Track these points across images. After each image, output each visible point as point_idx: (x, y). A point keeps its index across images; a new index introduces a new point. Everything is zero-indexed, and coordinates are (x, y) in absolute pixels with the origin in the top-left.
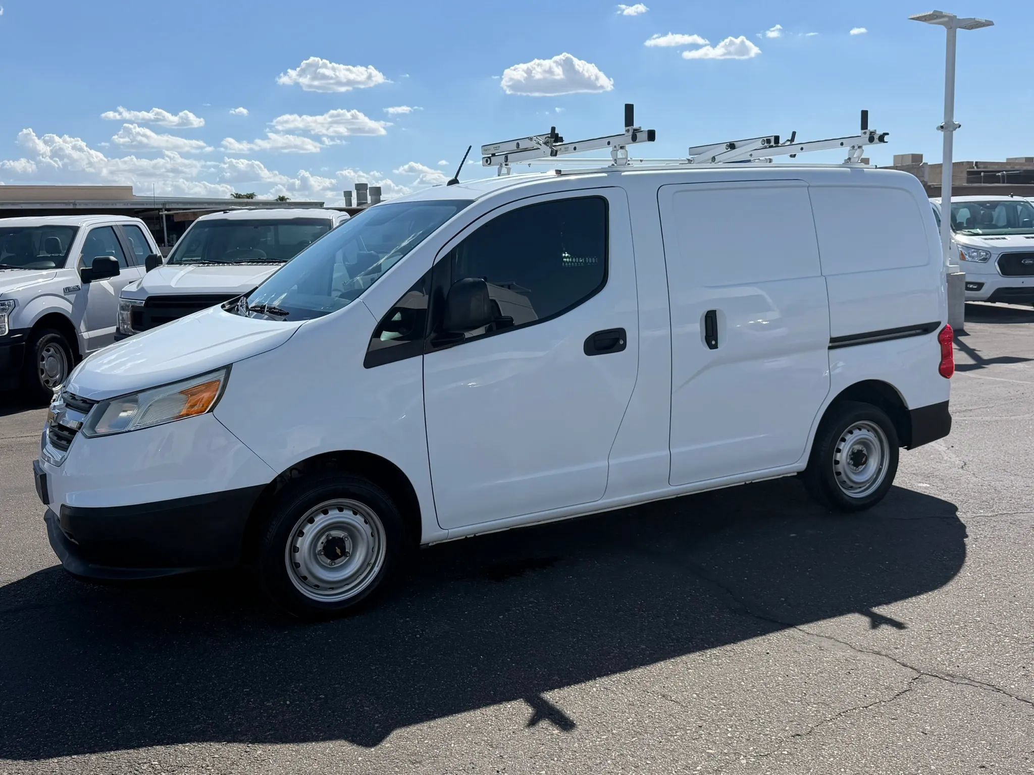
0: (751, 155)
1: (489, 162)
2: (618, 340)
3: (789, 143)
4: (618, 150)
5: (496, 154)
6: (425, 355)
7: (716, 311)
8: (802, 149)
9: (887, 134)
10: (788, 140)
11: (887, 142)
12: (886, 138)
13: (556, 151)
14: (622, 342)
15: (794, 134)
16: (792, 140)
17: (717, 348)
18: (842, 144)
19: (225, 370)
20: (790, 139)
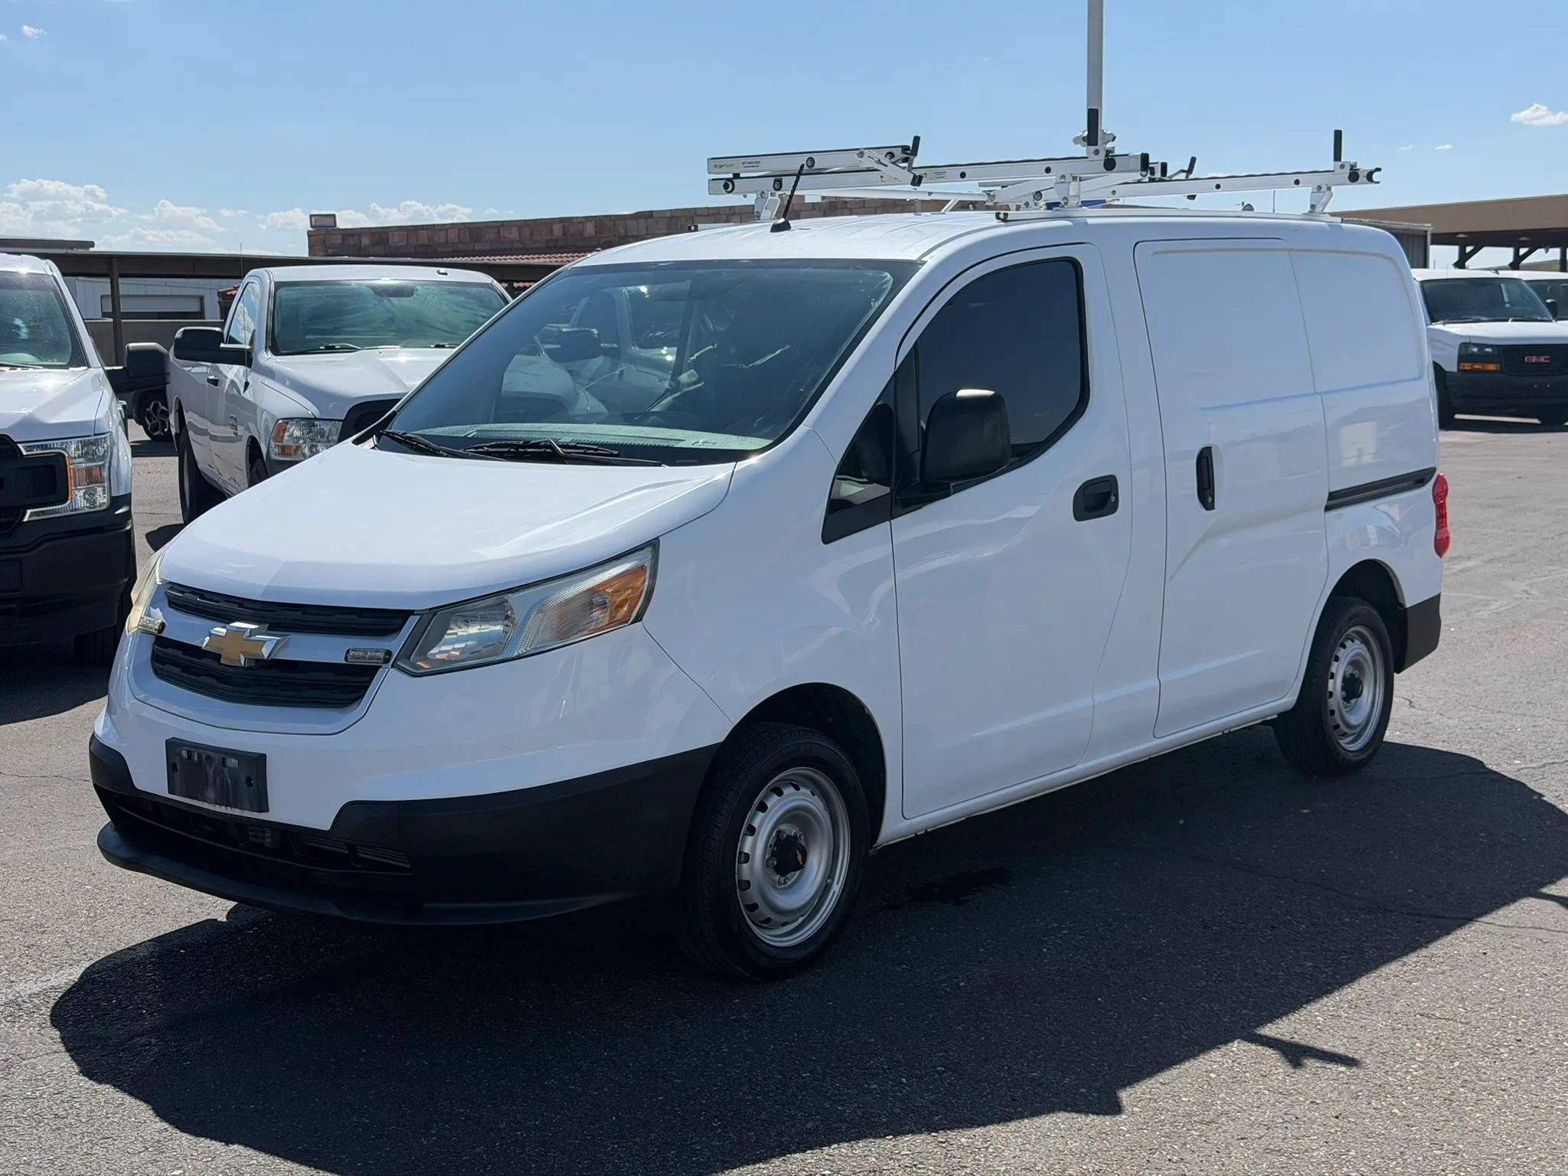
0: (1114, 192)
1: (730, 189)
2: (1107, 495)
3: (1183, 176)
4: (1070, 183)
5: (741, 176)
6: (892, 521)
7: (1210, 448)
8: (1218, 187)
9: (1378, 170)
10: (1183, 171)
11: (1378, 183)
12: (1376, 176)
13: (921, 178)
14: (1113, 499)
15: (1193, 160)
16: (1190, 171)
17: (1214, 508)
18: (1297, 182)
19: (650, 549)
20: (1186, 169)
